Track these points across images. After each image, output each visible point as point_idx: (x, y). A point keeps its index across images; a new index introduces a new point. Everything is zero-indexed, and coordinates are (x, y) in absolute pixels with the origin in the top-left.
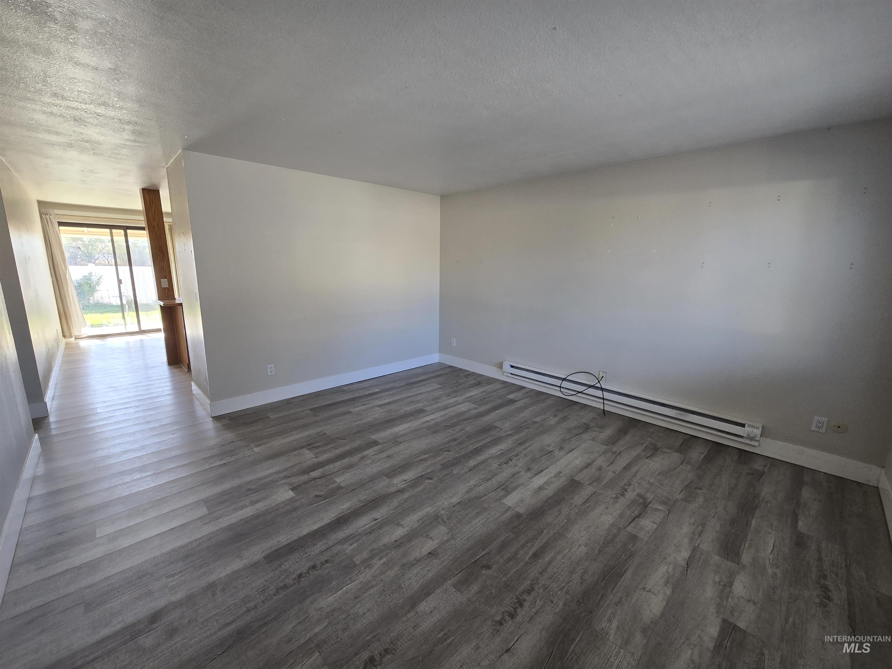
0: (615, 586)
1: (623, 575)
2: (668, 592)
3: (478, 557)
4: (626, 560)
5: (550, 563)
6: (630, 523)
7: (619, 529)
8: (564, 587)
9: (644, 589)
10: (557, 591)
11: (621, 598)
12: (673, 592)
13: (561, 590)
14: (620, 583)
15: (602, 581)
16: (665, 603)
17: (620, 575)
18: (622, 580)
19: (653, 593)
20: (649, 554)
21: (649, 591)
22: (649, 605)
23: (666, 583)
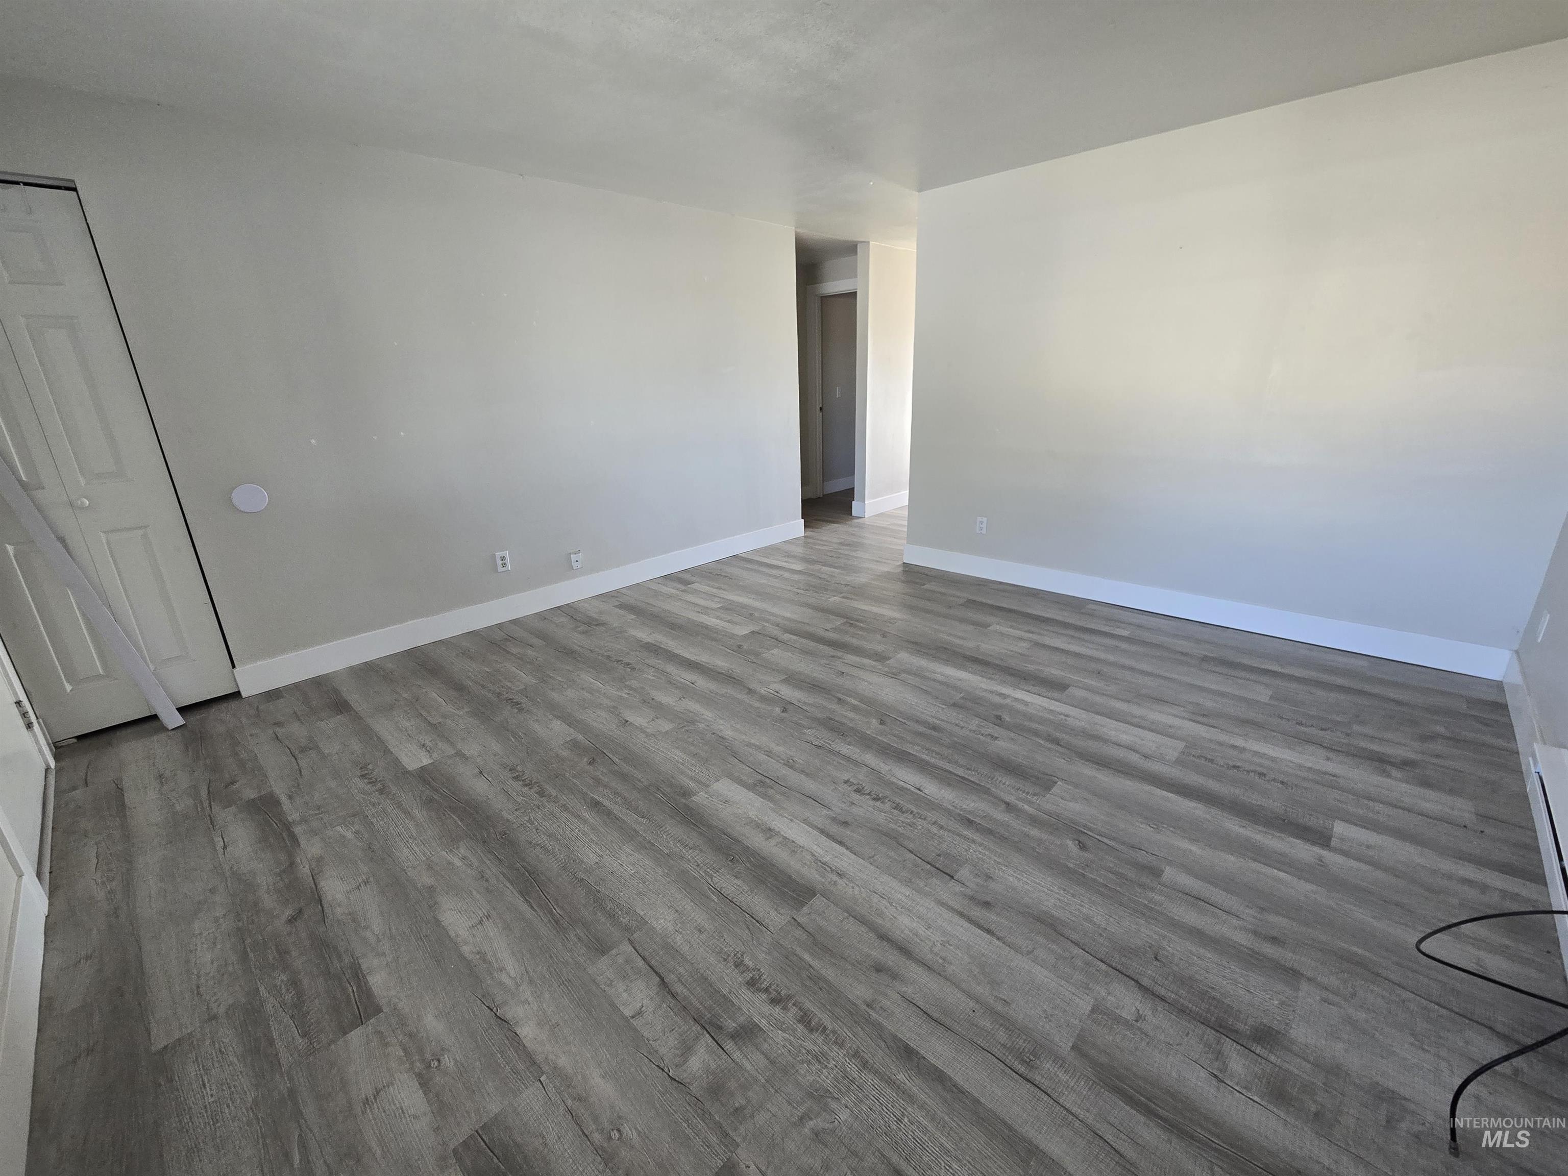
0: (508, 880)
1: (523, 896)
2: (466, 950)
3: (611, 756)
4: (552, 914)
5: (578, 817)
6: (644, 959)
7: (627, 929)
8: (532, 823)
9: (488, 917)
10: (530, 817)
11: (487, 880)
12: (462, 957)
13: (530, 821)
14: (511, 887)
15: (524, 867)
16: (452, 934)
17: (524, 893)
18: (515, 893)
19: (476, 926)
20: (551, 957)
21: (481, 922)
22: (460, 912)
23: (482, 955)
